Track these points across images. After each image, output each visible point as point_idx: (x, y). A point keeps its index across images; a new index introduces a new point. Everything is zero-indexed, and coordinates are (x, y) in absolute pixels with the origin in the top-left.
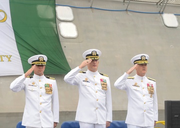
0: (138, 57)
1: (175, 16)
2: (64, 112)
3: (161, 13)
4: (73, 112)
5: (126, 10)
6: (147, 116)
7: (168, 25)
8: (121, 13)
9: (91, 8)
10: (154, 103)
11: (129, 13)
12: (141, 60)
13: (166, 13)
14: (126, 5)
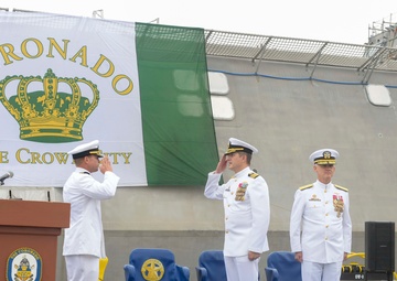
0: (319, 153)
1: (386, 89)
2: (210, 231)
3: (364, 84)
4: (220, 232)
5: (310, 79)
6: (331, 246)
7: (375, 102)
8: (303, 83)
9: (256, 75)
10: (344, 224)
11: (314, 83)
12: (323, 158)
13: (372, 83)
14: (310, 71)
